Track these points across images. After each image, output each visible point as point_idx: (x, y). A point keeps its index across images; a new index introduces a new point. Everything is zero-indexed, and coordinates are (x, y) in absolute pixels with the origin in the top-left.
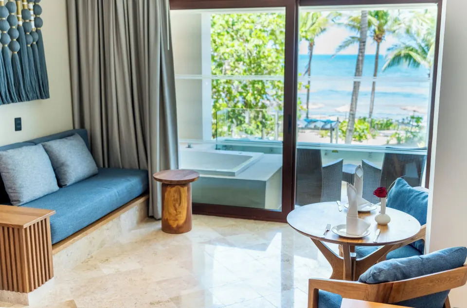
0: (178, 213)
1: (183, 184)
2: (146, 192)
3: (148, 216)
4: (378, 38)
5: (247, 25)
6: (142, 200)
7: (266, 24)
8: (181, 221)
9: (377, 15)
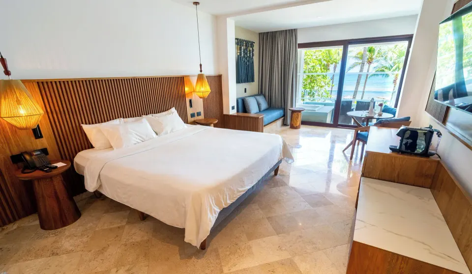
0: (297, 122)
1: (300, 111)
2: (284, 116)
3: (284, 124)
4: (370, 63)
5: (309, 57)
6: (283, 118)
7: (318, 56)
8: (298, 125)
9: (370, 51)
